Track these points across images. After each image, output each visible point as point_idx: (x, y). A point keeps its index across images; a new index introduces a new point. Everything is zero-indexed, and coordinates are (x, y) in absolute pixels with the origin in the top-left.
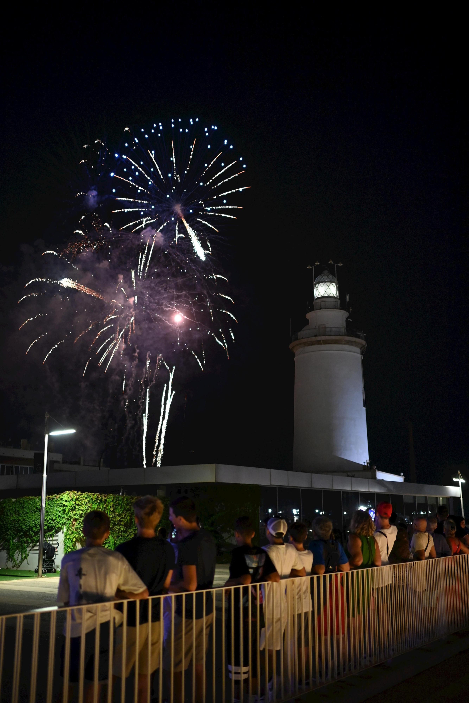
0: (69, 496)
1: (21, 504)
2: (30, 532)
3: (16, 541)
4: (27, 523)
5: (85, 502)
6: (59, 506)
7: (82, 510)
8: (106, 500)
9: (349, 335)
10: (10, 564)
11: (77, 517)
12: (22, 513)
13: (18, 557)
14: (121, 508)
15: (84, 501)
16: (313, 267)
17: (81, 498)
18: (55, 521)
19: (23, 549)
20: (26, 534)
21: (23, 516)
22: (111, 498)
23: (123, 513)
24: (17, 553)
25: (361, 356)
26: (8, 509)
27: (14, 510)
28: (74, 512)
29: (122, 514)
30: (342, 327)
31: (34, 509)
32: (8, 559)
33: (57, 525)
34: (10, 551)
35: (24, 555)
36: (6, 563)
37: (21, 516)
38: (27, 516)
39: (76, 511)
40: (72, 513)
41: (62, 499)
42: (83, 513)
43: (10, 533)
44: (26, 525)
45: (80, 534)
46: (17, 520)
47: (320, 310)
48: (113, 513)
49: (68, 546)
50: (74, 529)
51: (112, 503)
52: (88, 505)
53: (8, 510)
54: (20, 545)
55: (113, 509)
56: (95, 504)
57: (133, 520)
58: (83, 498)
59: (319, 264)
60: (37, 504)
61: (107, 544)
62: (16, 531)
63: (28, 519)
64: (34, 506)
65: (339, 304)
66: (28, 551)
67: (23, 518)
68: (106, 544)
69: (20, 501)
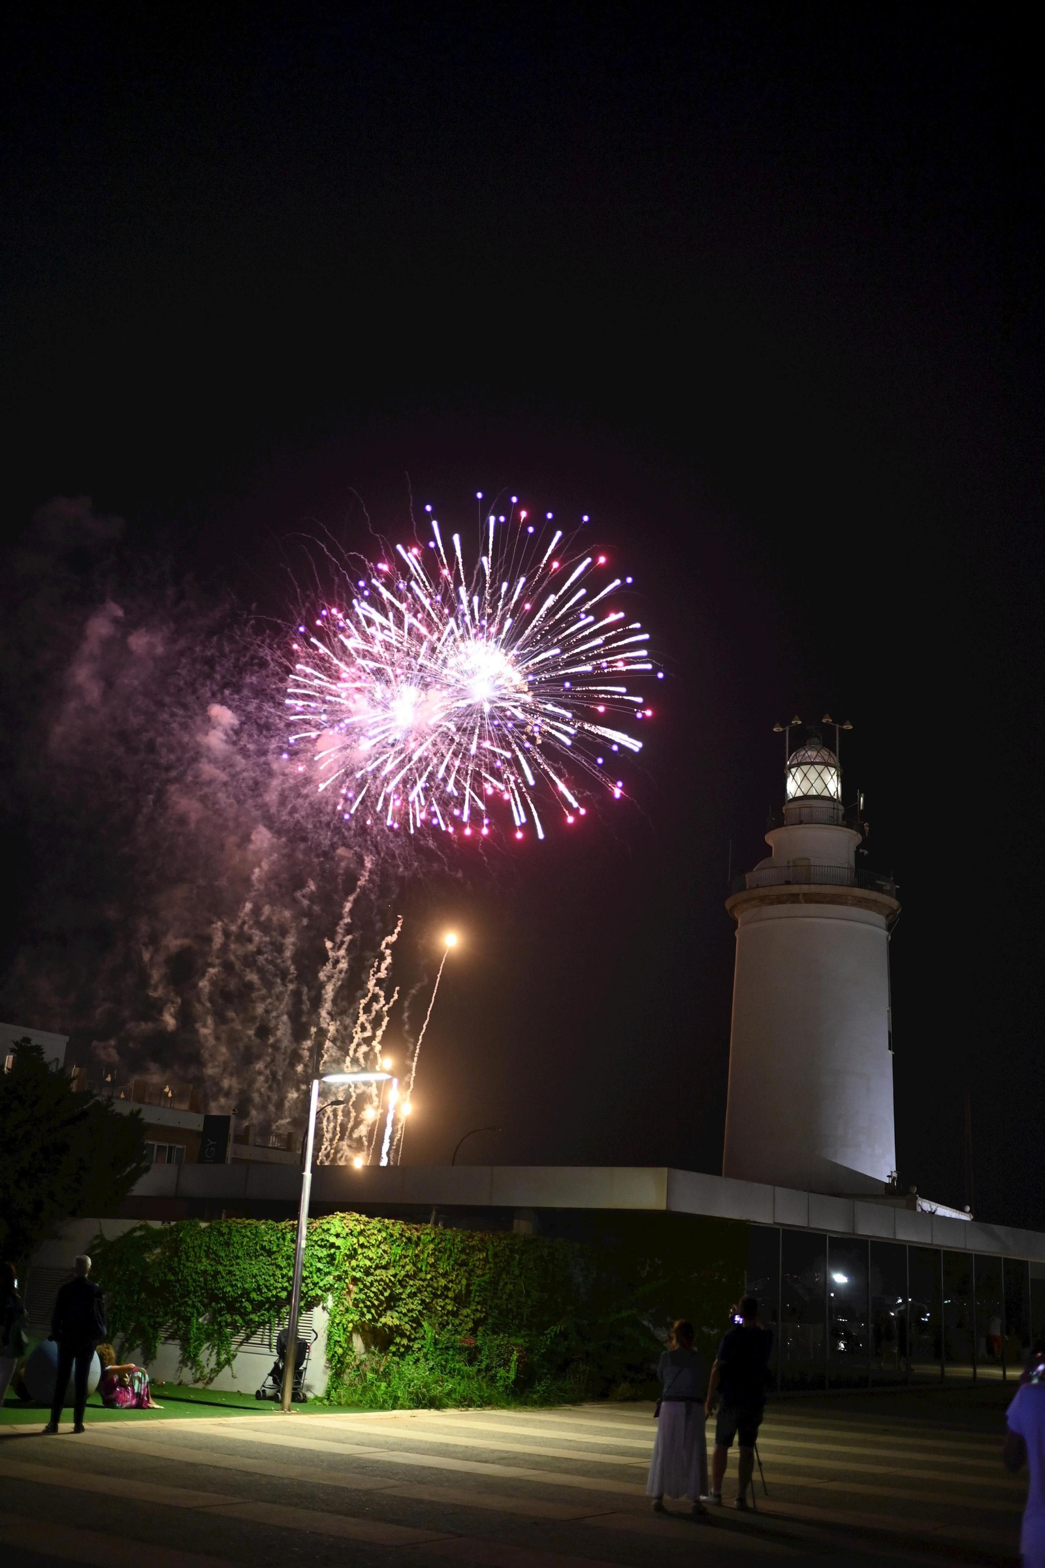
0: (343, 1225)
1: (222, 1235)
2: (242, 1302)
3: (206, 1322)
4: (237, 1280)
5: (376, 1240)
6: (319, 1246)
7: (371, 1259)
8: (419, 1238)
9: (861, 886)
10: (187, 1375)
11: (358, 1275)
12: (226, 1255)
13: (208, 1359)
14: (448, 1259)
15: (374, 1237)
16: (787, 728)
17: (369, 1230)
18: (308, 1281)
19: (224, 1341)
20: (233, 1306)
21: (228, 1263)
22: (430, 1234)
23: (453, 1269)
24: (208, 1348)
25: (887, 933)
26: (191, 1245)
27: (206, 1248)
28: (354, 1263)
29: (451, 1272)
30: (846, 865)
31: (256, 1250)
32: (183, 1362)
33: (312, 1289)
34: (189, 1343)
35: (225, 1356)
36: (178, 1370)
37: (221, 1264)
38: (237, 1264)
39: (357, 1260)
40: (350, 1264)
41: (329, 1230)
42: (371, 1267)
43: (193, 1302)
44: (236, 1285)
45: (363, 1315)
46: (212, 1273)
47: (800, 826)
48: (433, 1269)
49: (336, 1341)
50: (351, 1303)
51: (431, 1246)
52: (382, 1246)
53: (189, 1248)
54: (215, 1330)
55: (433, 1261)
56: (398, 1246)
57: (471, 1288)
58: (372, 1231)
59: (800, 722)
60: (262, 1237)
61: (419, 1341)
62: (206, 1298)
63: (240, 1271)
64: (256, 1243)
65: (841, 813)
66: (233, 1347)
67: (227, 1268)
68: (416, 1342)
69: (221, 1229)
